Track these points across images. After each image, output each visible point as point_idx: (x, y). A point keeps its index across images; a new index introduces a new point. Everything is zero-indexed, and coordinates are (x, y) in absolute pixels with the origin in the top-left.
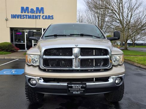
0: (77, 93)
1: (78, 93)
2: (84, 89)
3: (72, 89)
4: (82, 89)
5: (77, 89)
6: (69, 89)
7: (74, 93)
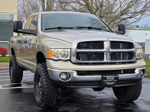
0: (110, 84)
1: (112, 84)
2: (117, 80)
3: (106, 80)
4: (115, 80)
5: (110, 80)
6: (104, 80)
7: (108, 84)
